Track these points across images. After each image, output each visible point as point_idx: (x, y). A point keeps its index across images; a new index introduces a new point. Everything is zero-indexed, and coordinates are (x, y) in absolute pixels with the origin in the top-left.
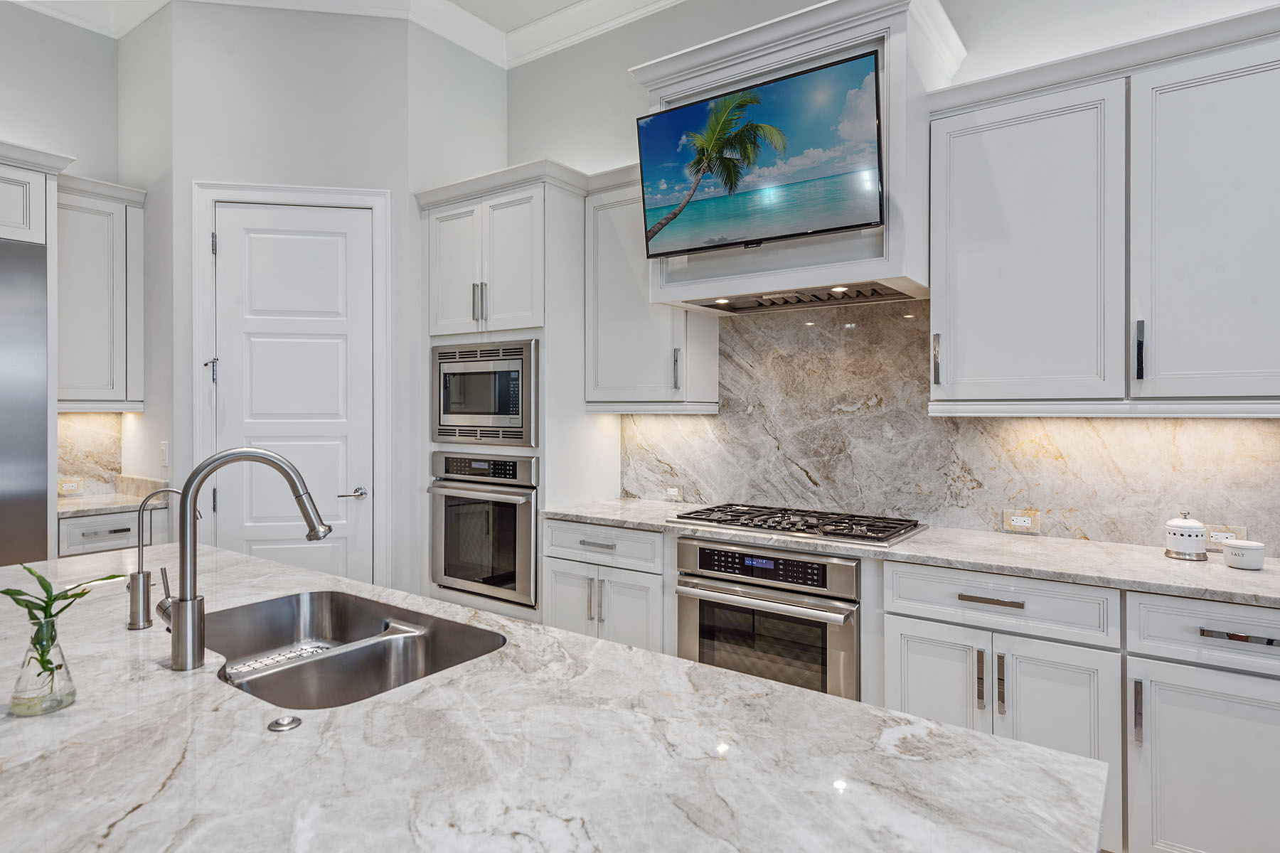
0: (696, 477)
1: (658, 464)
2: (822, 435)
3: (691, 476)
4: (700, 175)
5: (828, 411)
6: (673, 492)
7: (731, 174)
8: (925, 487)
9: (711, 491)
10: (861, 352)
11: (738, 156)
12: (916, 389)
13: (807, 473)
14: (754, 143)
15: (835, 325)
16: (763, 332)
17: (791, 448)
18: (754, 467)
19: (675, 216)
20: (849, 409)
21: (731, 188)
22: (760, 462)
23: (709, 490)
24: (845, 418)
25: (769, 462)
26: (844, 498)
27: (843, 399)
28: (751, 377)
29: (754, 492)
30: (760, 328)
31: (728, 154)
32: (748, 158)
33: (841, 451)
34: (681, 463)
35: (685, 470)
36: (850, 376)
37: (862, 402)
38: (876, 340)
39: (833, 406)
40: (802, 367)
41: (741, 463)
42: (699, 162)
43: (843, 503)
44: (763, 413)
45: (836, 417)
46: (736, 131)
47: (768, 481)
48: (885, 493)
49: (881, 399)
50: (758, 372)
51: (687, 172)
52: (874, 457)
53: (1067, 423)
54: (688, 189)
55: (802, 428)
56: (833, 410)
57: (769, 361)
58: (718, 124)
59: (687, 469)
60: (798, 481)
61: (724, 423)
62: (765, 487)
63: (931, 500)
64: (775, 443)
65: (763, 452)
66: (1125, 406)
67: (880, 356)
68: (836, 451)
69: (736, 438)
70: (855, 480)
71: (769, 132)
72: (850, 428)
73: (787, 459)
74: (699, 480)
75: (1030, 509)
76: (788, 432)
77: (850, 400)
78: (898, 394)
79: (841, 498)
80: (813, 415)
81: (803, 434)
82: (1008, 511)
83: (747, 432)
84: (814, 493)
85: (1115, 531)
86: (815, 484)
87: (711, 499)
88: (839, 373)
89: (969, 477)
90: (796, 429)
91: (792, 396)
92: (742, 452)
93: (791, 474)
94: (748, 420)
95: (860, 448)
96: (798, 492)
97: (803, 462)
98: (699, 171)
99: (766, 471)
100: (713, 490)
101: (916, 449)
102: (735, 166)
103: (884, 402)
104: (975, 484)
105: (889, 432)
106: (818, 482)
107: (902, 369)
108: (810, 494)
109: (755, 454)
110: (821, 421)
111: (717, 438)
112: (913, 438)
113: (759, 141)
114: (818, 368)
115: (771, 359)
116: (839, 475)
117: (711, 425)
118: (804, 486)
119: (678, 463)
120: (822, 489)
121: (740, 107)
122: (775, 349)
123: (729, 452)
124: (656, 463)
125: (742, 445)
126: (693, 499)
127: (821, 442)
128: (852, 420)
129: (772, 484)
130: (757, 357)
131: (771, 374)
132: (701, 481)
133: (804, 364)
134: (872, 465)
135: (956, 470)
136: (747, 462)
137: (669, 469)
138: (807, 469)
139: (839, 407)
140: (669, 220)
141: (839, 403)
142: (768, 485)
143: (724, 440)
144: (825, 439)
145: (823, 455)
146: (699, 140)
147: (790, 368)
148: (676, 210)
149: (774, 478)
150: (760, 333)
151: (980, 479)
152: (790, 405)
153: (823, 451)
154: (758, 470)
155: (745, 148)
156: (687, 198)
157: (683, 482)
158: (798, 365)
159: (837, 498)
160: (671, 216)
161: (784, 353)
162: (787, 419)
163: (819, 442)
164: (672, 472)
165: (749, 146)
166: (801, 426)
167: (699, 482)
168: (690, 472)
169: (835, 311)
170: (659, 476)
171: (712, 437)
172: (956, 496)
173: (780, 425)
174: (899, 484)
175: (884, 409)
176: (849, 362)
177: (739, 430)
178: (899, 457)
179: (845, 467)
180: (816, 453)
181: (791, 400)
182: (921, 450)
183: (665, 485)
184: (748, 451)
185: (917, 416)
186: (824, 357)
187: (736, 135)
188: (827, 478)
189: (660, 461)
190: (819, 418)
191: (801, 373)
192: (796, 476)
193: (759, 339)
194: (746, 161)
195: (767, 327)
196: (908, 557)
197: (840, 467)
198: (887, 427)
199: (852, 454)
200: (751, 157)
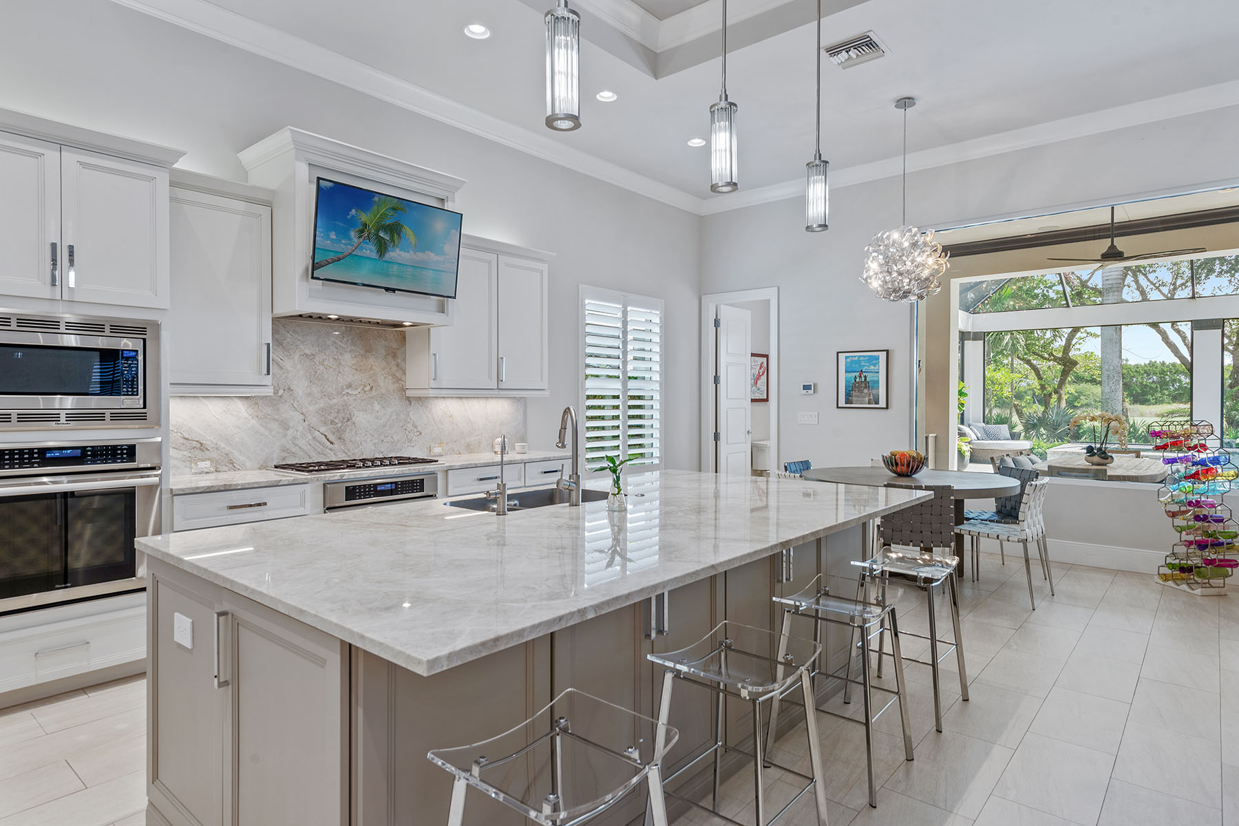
0: (228, 448)
1: (185, 441)
2: (336, 410)
3: (223, 448)
4: (361, 240)
5: (340, 393)
6: (205, 465)
7: (382, 248)
8: (396, 438)
9: (245, 459)
10: (360, 357)
11: (388, 239)
12: (391, 381)
13: (326, 437)
14: (399, 235)
15: (344, 337)
16: (291, 335)
17: (314, 420)
18: (285, 435)
19: (339, 260)
20: (354, 393)
21: (380, 256)
22: (290, 432)
23: (242, 458)
24: (351, 398)
25: (297, 431)
26: (351, 450)
27: (349, 386)
28: (281, 368)
29: (284, 454)
30: (288, 332)
31: (382, 234)
32: (394, 242)
33: (348, 420)
34: (212, 439)
35: (217, 444)
36: (354, 371)
37: (361, 388)
38: (369, 350)
39: (343, 391)
40: (322, 363)
41: (273, 433)
42: (362, 231)
43: (349, 454)
44: (291, 395)
45: (345, 398)
46: (390, 223)
47: (296, 445)
48: (375, 444)
49: (372, 387)
50: (288, 364)
51: (352, 234)
52: (368, 422)
53: (454, 400)
54: (353, 245)
55: (322, 405)
56: (344, 393)
57: (296, 357)
58: (379, 213)
59: (219, 443)
60: (319, 442)
61: (257, 404)
62: (294, 450)
63: (399, 444)
64: (302, 417)
65: (291, 424)
66: (496, 392)
67: (371, 361)
68: (346, 420)
69: (268, 415)
70: (357, 438)
71: (408, 231)
72: (354, 405)
73: (311, 428)
74: (232, 451)
75: (441, 443)
76: (312, 408)
77: (354, 386)
78: (382, 384)
79: (349, 450)
80: (329, 396)
81: (323, 409)
82: (432, 445)
83: (278, 409)
84: (331, 450)
85: (470, 449)
86: (332, 443)
87: (244, 466)
88: (347, 369)
89: (416, 430)
90: (317, 406)
91: (314, 383)
92: (274, 426)
93: (314, 438)
94: (279, 400)
95: (361, 418)
96: (319, 450)
97: (323, 429)
98: (361, 237)
99: (295, 438)
100: (247, 458)
101: (391, 416)
102: (385, 244)
103: (374, 388)
104: (418, 433)
105: (377, 407)
106: (334, 441)
107: (383, 369)
108: (328, 450)
109: (285, 426)
110: (335, 401)
111: (250, 415)
112: (389, 410)
113: (402, 235)
114: (333, 365)
115: (298, 356)
116: (347, 436)
117: (244, 405)
118: (323, 445)
119: (209, 439)
120: (336, 446)
121: (394, 209)
122: (300, 348)
123: (262, 426)
124: (182, 441)
125: (274, 420)
126: (225, 468)
127: (336, 415)
128: (355, 399)
129: (300, 448)
130: (286, 353)
131: (298, 366)
132: (234, 451)
133: (324, 361)
134: (368, 427)
135: (410, 426)
136: (278, 433)
137: (199, 445)
138: (326, 434)
139: (347, 391)
140: (334, 261)
141: (347, 388)
142: (297, 448)
143: (257, 417)
144: (338, 413)
145: (337, 423)
146: (364, 217)
147: (313, 363)
148: (341, 256)
149: (302, 443)
150: (289, 335)
151: (420, 430)
152: (313, 389)
153: (337, 421)
154: (288, 438)
155: (394, 235)
156: (350, 251)
157: (215, 455)
158: (319, 362)
159: (346, 451)
160: (336, 259)
161: (307, 351)
162: (310, 399)
163: (334, 415)
164: (202, 447)
165: (395, 235)
166: (322, 404)
167: (232, 453)
168: (223, 445)
169: (344, 328)
170: (185, 453)
171: (245, 414)
172: (410, 441)
173: (306, 404)
174: (382, 437)
175: (374, 393)
176: (353, 362)
177: (271, 408)
178: (382, 421)
179: (351, 430)
180: (332, 422)
181: (314, 386)
182: (394, 417)
183: (192, 460)
184: (279, 424)
185: (391, 397)
186: (336, 357)
187: (389, 225)
188: (340, 438)
189: (187, 439)
190: (334, 398)
191: (321, 367)
192: (318, 439)
193: (289, 340)
194: (392, 243)
195: (294, 331)
196: (461, 466)
197: (348, 431)
198: (376, 404)
199: (356, 422)
200: (396, 241)
